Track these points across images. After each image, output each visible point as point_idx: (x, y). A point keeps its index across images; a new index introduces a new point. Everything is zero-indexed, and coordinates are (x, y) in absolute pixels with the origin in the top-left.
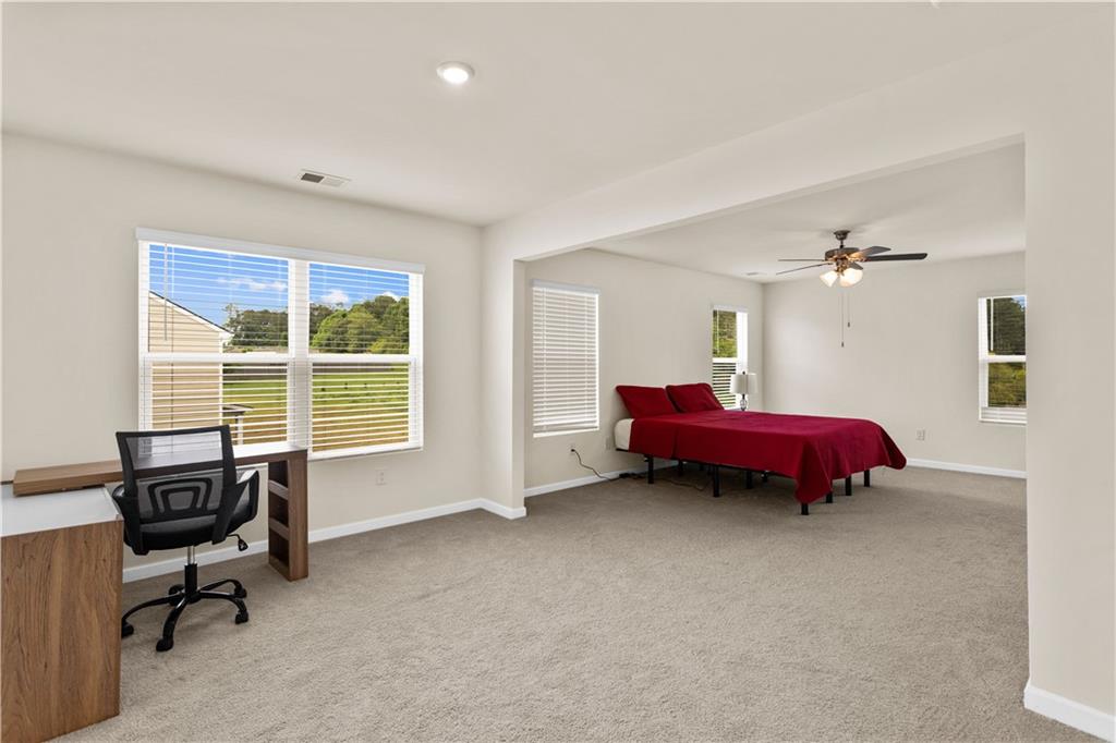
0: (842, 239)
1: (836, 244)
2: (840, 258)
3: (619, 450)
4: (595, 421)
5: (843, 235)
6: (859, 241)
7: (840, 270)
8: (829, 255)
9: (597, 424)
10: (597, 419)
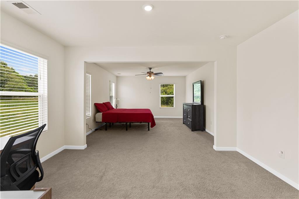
0: (150, 70)
1: (149, 71)
2: (150, 74)
3: (97, 122)
4: (90, 114)
5: (150, 69)
6: (154, 71)
7: (150, 76)
8: (148, 73)
9: (90, 115)
10: (91, 113)
